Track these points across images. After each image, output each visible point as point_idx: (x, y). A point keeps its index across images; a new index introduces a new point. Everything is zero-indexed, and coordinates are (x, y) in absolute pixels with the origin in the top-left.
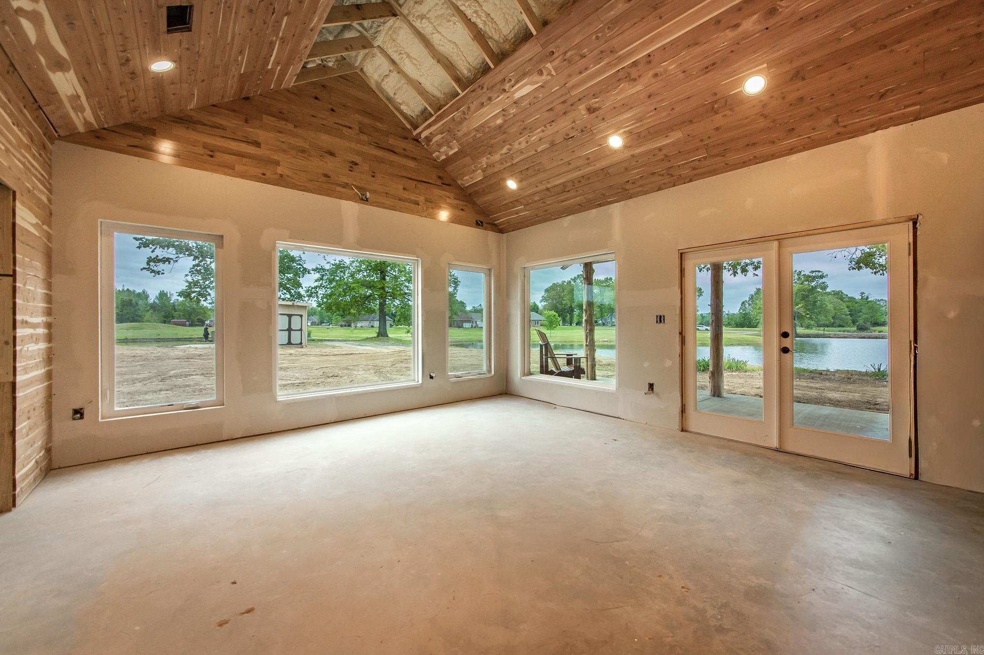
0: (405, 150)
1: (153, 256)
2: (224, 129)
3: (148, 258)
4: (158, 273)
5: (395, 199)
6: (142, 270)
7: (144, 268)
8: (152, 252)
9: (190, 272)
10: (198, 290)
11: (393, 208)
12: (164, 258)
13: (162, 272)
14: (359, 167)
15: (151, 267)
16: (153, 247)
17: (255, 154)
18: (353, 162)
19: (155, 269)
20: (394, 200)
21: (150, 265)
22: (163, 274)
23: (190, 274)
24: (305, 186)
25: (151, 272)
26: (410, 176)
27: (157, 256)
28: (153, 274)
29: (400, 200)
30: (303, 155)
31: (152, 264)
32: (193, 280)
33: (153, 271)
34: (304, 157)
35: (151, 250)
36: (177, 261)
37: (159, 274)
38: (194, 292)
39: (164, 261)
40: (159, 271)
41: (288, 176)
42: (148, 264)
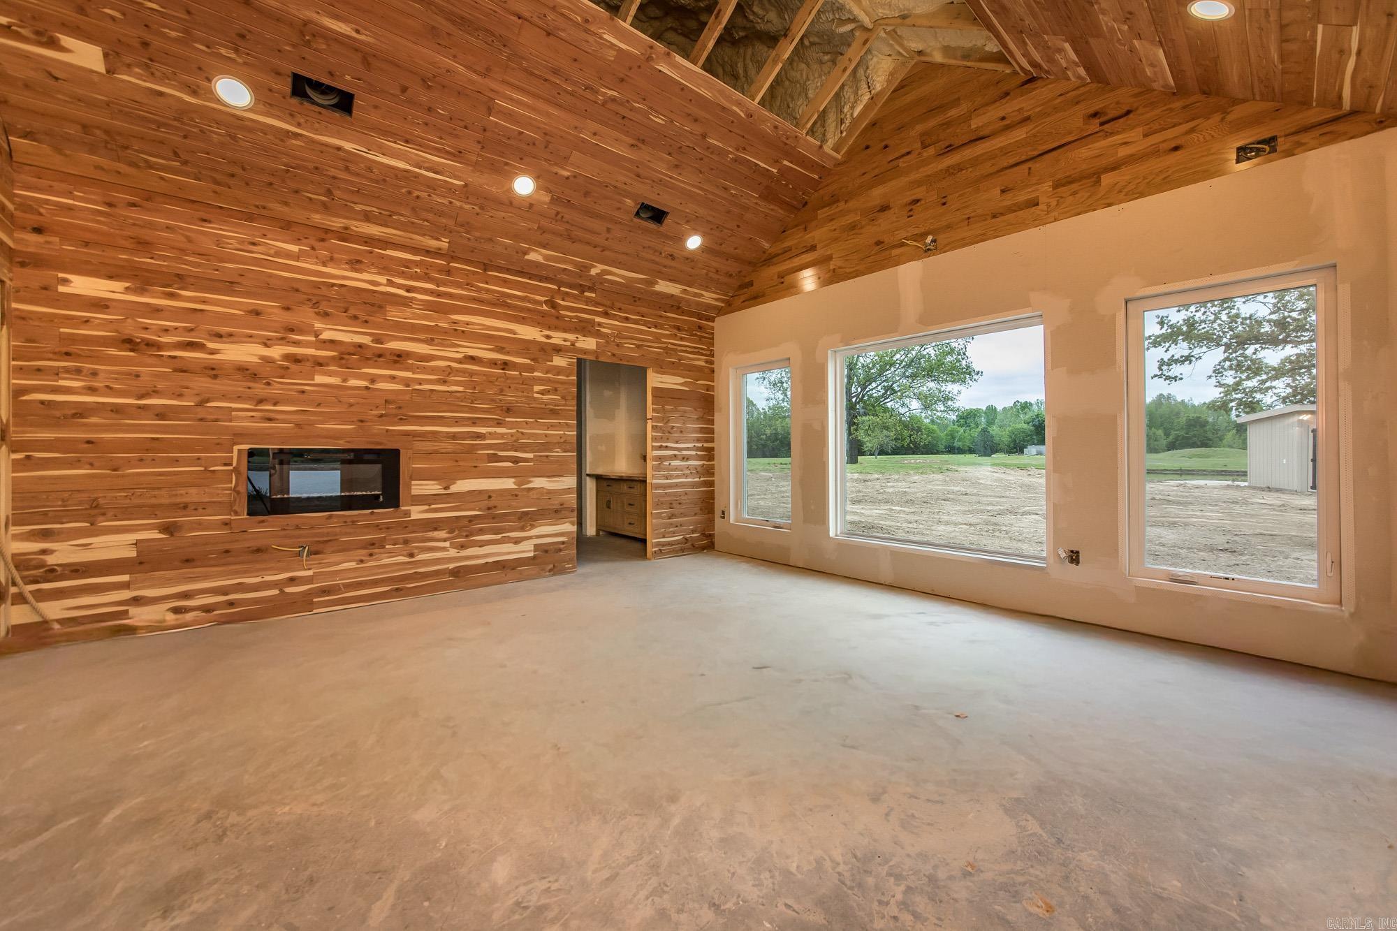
0: (1003, 118)
1: (1166, 357)
2: (789, 249)
3: (1158, 361)
4: (1175, 378)
5: (985, 220)
6: (1152, 378)
7: (1156, 376)
8: (1166, 351)
9: (1214, 371)
10: (1239, 396)
11: (982, 238)
12: (1182, 357)
13: (1180, 376)
14: (923, 202)
15: (1165, 373)
16: (1167, 345)
17: (813, 260)
18: (914, 201)
19: (1170, 374)
20: (985, 222)
21: (1162, 370)
22: (1181, 379)
23: (1213, 375)
24: (857, 270)
25: (1165, 380)
26: (1012, 161)
27: (1173, 356)
28: (1168, 382)
29: (994, 217)
30: (854, 232)
31: (1165, 368)
32: (1218, 382)
33: (1168, 378)
34: (856, 234)
35: (1165, 349)
36: (1200, 358)
37: (1176, 381)
38: (1232, 401)
39: (1181, 361)
40: (1176, 377)
41: (840, 268)
42: (1160, 369)
